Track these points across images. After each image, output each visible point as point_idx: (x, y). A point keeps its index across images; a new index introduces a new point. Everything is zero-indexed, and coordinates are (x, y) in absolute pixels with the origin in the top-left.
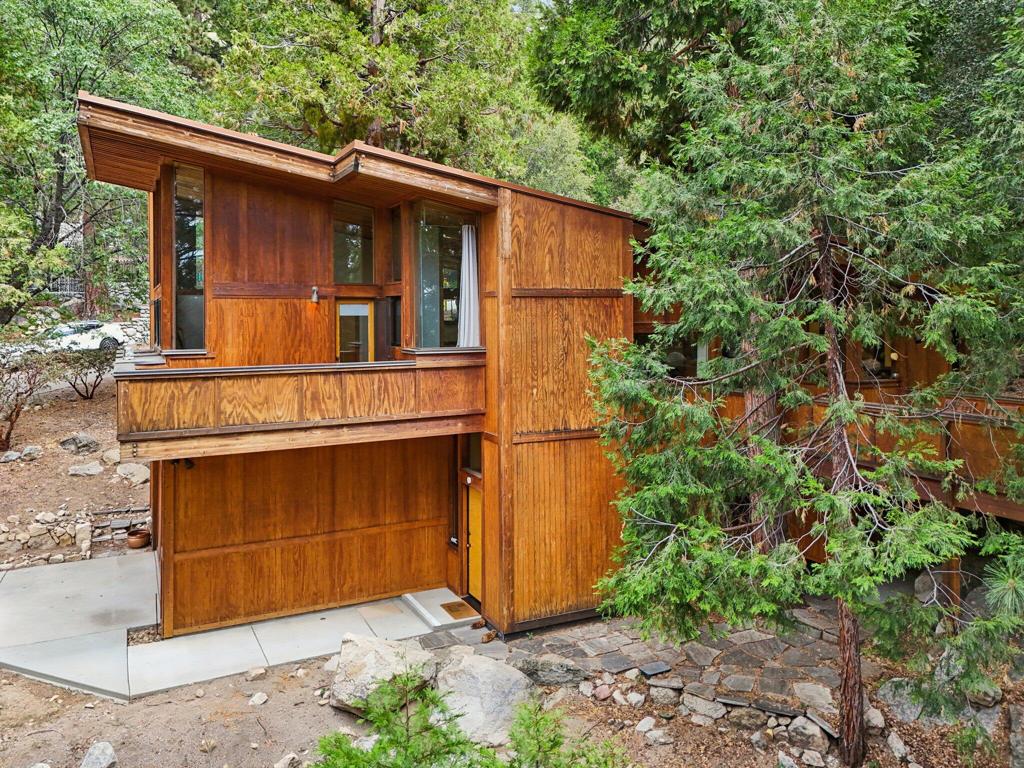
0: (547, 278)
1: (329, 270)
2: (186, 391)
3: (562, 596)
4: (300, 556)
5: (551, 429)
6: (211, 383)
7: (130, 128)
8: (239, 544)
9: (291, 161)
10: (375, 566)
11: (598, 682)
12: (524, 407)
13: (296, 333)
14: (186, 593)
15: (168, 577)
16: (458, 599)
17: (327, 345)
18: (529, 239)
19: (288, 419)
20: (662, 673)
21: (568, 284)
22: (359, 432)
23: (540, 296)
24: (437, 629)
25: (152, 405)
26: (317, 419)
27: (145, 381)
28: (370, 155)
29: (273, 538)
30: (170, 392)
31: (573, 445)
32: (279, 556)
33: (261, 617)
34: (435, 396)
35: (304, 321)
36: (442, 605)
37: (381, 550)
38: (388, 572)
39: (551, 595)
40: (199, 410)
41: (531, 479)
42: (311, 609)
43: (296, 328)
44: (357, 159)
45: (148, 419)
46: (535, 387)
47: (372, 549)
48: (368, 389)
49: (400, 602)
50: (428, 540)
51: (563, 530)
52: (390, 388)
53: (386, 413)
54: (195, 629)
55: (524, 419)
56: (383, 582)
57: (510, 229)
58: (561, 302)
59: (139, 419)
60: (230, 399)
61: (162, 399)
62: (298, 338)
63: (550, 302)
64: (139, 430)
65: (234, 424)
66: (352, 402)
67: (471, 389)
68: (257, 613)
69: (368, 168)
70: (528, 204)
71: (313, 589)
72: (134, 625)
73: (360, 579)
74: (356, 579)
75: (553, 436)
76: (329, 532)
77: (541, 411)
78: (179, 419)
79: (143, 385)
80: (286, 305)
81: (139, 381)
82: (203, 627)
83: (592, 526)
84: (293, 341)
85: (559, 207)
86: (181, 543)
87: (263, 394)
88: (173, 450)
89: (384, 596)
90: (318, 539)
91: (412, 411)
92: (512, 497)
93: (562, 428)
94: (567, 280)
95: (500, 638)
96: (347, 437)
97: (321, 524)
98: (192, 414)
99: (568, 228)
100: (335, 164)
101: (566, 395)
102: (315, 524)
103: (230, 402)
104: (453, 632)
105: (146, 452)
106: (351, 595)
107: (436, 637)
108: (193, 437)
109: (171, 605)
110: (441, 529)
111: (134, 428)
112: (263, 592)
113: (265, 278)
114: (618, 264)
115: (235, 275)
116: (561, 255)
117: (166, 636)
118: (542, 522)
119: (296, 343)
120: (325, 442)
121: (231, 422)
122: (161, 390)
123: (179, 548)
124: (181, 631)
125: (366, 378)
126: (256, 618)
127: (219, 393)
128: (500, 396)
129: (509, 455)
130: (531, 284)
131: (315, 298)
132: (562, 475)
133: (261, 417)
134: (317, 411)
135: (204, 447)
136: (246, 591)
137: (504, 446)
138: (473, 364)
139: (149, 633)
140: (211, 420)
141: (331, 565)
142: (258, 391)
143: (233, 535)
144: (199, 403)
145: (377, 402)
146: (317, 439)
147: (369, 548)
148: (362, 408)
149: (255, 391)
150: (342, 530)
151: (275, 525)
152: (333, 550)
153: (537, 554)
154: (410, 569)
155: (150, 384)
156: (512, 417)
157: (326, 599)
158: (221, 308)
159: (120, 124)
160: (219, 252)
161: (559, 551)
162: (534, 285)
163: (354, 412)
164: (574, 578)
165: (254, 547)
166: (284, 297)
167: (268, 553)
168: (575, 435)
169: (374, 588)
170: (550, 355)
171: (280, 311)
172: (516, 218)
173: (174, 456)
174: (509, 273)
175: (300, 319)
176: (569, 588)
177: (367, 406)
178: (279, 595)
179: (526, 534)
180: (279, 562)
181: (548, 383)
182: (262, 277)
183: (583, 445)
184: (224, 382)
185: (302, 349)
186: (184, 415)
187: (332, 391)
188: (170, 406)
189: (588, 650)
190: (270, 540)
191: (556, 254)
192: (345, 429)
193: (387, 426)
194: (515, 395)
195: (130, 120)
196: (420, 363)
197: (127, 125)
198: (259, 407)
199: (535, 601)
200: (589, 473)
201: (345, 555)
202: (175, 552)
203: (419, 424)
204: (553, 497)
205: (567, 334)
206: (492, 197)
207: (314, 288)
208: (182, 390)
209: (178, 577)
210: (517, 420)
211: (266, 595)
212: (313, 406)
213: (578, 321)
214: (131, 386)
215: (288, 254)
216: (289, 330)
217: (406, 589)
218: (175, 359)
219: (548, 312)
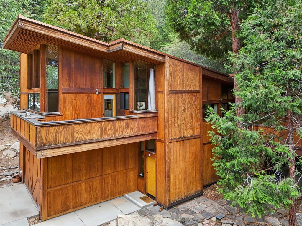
0: (179, 87)
1: (101, 83)
2: (61, 130)
3: (183, 193)
4: (91, 185)
5: (180, 137)
6: (70, 126)
7: (38, 30)
8: (70, 183)
9: (94, 45)
10: (115, 186)
11: (204, 223)
12: (172, 130)
13: (90, 106)
14: (52, 203)
15: (45, 198)
16: (144, 195)
17: (101, 110)
18: (174, 73)
19: (97, 138)
20: (223, 218)
21: (184, 89)
22: (119, 141)
23: (177, 92)
24: (142, 208)
25: (49, 135)
26: (106, 137)
27: (47, 126)
28: (127, 44)
29: (82, 179)
30: (56, 130)
31: (186, 142)
32: (84, 186)
33: (78, 208)
34: (143, 127)
35: (93, 102)
36: (140, 198)
37: (117, 180)
38: (120, 187)
39: (180, 193)
40: (66, 137)
41: (174, 154)
42: (95, 203)
43: (90, 105)
44: (123, 45)
45: (47, 141)
46: (175, 123)
47: (114, 180)
48: (122, 126)
49: (123, 197)
50: (132, 175)
51: (183, 170)
52: (129, 125)
53: (128, 134)
54: (54, 216)
55: (172, 134)
56: (118, 191)
57: (169, 70)
58: (183, 94)
59: (44, 141)
60: (77, 132)
61: (53, 134)
62: (91, 107)
63: (179, 95)
64: (44, 145)
65: (78, 141)
66: (117, 131)
67: (153, 124)
68: (76, 207)
69: (126, 48)
70: (174, 62)
71: (95, 196)
72: (29, 216)
73: (111, 191)
74: (109, 191)
75: (181, 139)
76: (101, 176)
77: (177, 131)
78: (59, 140)
79: (46, 128)
80: (87, 96)
81: (44, 127)
82: (57, 215)
83: (191, 168)
84: (89, 108)
85: (182, 63)
86: (49, 185)
87: (88, 130)
88: (56, 152)
89: (118, 196)
90: (97, 178)
91: (136, 133)
92: (169, 161)
93: (183, 136)
94: (184, 87)
95: (165, 209)
96: (115, 143)
97: (98, 173)
98: (63, 138)
99: (185, 70)
100: (109, 46)
101: (184, 125)
102: (96, 173)
103: (77, 133)
104: (148, 208)
105: (46, 154)
106: (108, 197)
107: (143, 210)
108: (63, 147)
109: (46, 208)
110: (136, 171)
111: (42, 145)
112: (79, 199)
113: (80, 86)
114: (198, 82)
115: (70, 85)
116: (183, 79)
117: (44, 220)
118: (178, 168)
119: (90, 109)
120: (109, 145)
121: (77, 140)
122: (53, 130)
123: (49, 187)
124: (50, 217)
125: (122, 122)
126: (75, 209)
127: (73, 130)
128: (165, 127)
129: (168, 147)
130: (174, 88)
131: (97, 93)
132: (183, 152)
133: (87, 138)
134: (106, 134)
135: (67, 150)
136: (73, 200)
137: (167, 144)
138: (154, 116)
139: (36, 219)
140: (70, 140)
141: (101, 187)
142: (87, 128)
143: (68, 180)
144: (66, 134)
145: (125, 130)
146: (106, 144)
147: (114, 179)
148: (120, 133)
149: (86, 129)
150: (105, 175)
151: (83, 175)
152: (102, 182)
153: (176, 179)
154: (126, 186)
155: (48, 128)
156: (169, 133)
157: (100, 199)
158: (65, 98)
159: (34, 28)
160: (64, 77)
161: (182, 178)
162: (175, 89)
163: (118, 134)
164: (186, 186)
165: (75, 183)
166: (87, 93)
167: (80, 185)
168: (187, 138)
169: (115, 193)
170: (179, 112)
171: (85, 98)
172: (170, 66)
173: (57, 154)
174: (168, 85)
175: (92, 100)
176: (185, 190)
177: (122, 132)
178: (84, 200)
179: (173, 173)
180: (84, 188)
181: (179, 122)
182: (79, 86)
183: (189, 142)
184: (75, 126)
185: (92, 111)
186: (61, 139)
187: (111, 127)
188: (56, 136)
189: (195, 211)
190: (81, 180)
191: (181, 79)
192: (115, 140)
193: (128, 138)
194: (170, 126)
195: (38, 27)
196: (139, 116)
197: (37, 29)
198: (87, 134)
199: (175, 195)
200: (190, 151)
201: (106, 183)
202: (48, 188)
203: (138, 137)
204: (180, 160)
205: (184, 105)
206: (163, 59)
207: (97, 90)
208: (60, 129)
209: (49, 197)
210: (170, 135)
211: (80, 200)
212: (105, 133)
213: (187, 100)
214: (42, 129)
215: (88, 78)
216: (88, 104)
217: (125, 193)
218: (48, 116)
219: (179, 98)
